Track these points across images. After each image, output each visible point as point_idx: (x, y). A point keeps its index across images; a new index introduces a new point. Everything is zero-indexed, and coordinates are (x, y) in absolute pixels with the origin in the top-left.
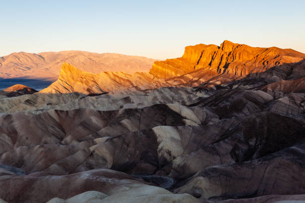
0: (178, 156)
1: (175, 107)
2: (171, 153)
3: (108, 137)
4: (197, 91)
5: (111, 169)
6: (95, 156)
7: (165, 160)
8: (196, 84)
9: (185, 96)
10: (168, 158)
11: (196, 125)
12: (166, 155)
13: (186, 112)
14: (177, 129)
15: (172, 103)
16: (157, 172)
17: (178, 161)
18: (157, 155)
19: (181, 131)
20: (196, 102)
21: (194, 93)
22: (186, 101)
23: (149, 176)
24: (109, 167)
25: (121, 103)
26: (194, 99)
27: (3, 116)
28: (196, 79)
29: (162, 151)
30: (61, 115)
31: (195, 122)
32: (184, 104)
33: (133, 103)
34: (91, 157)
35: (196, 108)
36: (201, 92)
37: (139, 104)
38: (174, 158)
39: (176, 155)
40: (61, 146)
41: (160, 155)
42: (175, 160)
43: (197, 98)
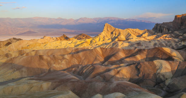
0: (169, 78)
1: (167, 50)
2: (165, 76)
3: (128, 64)
4: (181, 41)
5: (129, 81)
6: (120, 73)
7: (161, 80)
8: (181, 37)
9: (174, 44)
10: (163, 78)
11: (181, 61)
12: (161, 77)
13: (175, 54)
14: (169, 62)
15: (166, 47)
16: (156, 87)
18: (156, 76)
19: (171, 64)
20: (181, 48)
21: (180, 43)
22: (174, 47)
23: (150, 88)
24: (128, 80)
25: (136, 46)
26: (179, 46)
27: (74, 49)
28: (182, 34)
29: (159, 74)
30: (103, 50)
31: (181, 59)
33: (142, 46)
34: (118, 74)
35: (182, 51)
36: (184, 42)
37: (146, 47)
38: (167, 79)
39: (168, 78)
40: (102, 66)
41: (158, 76)
42: (167, 81)
43: (182, 45)
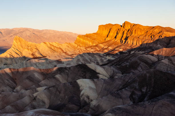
1: (92, 66)
2: (90, 97)
3: (46, 87)
4: (107, 55)
5: (48, 108)
6: (37, 100)
7: (85, 102)
8: (106, 51)
9: (98, 59)
10: (87, 101)
11: (106, 78)
12: (86, 99)
13: (99, 70)
14: (93, 81)
15: (90, 63)
16: (80, 111)
17: (94, 103)
18: (80, 99)
19: (96, 82)
20: (106, 63)
21: (105, 57)
22: (99, 62)
23: (74, 113)
25: (55, 63)
26: (105, 61)
28: (106, 47)
29: (83, 96)
31: (106, 76)
32: (98, 64)
33: (63, 63)
34: (35, 100)
35: (106, 66)
36: (109, 56)
37: (67, 64)
38: (92, 101)
39: (93, 99)
40: (13, 93)
41: (82, 99)
42: (92, 102)
43: (107, 60)
